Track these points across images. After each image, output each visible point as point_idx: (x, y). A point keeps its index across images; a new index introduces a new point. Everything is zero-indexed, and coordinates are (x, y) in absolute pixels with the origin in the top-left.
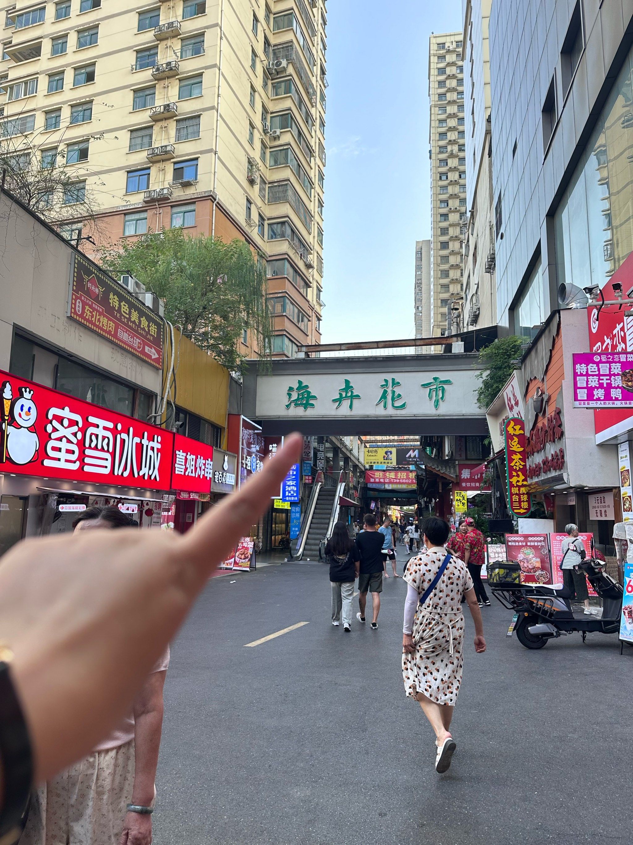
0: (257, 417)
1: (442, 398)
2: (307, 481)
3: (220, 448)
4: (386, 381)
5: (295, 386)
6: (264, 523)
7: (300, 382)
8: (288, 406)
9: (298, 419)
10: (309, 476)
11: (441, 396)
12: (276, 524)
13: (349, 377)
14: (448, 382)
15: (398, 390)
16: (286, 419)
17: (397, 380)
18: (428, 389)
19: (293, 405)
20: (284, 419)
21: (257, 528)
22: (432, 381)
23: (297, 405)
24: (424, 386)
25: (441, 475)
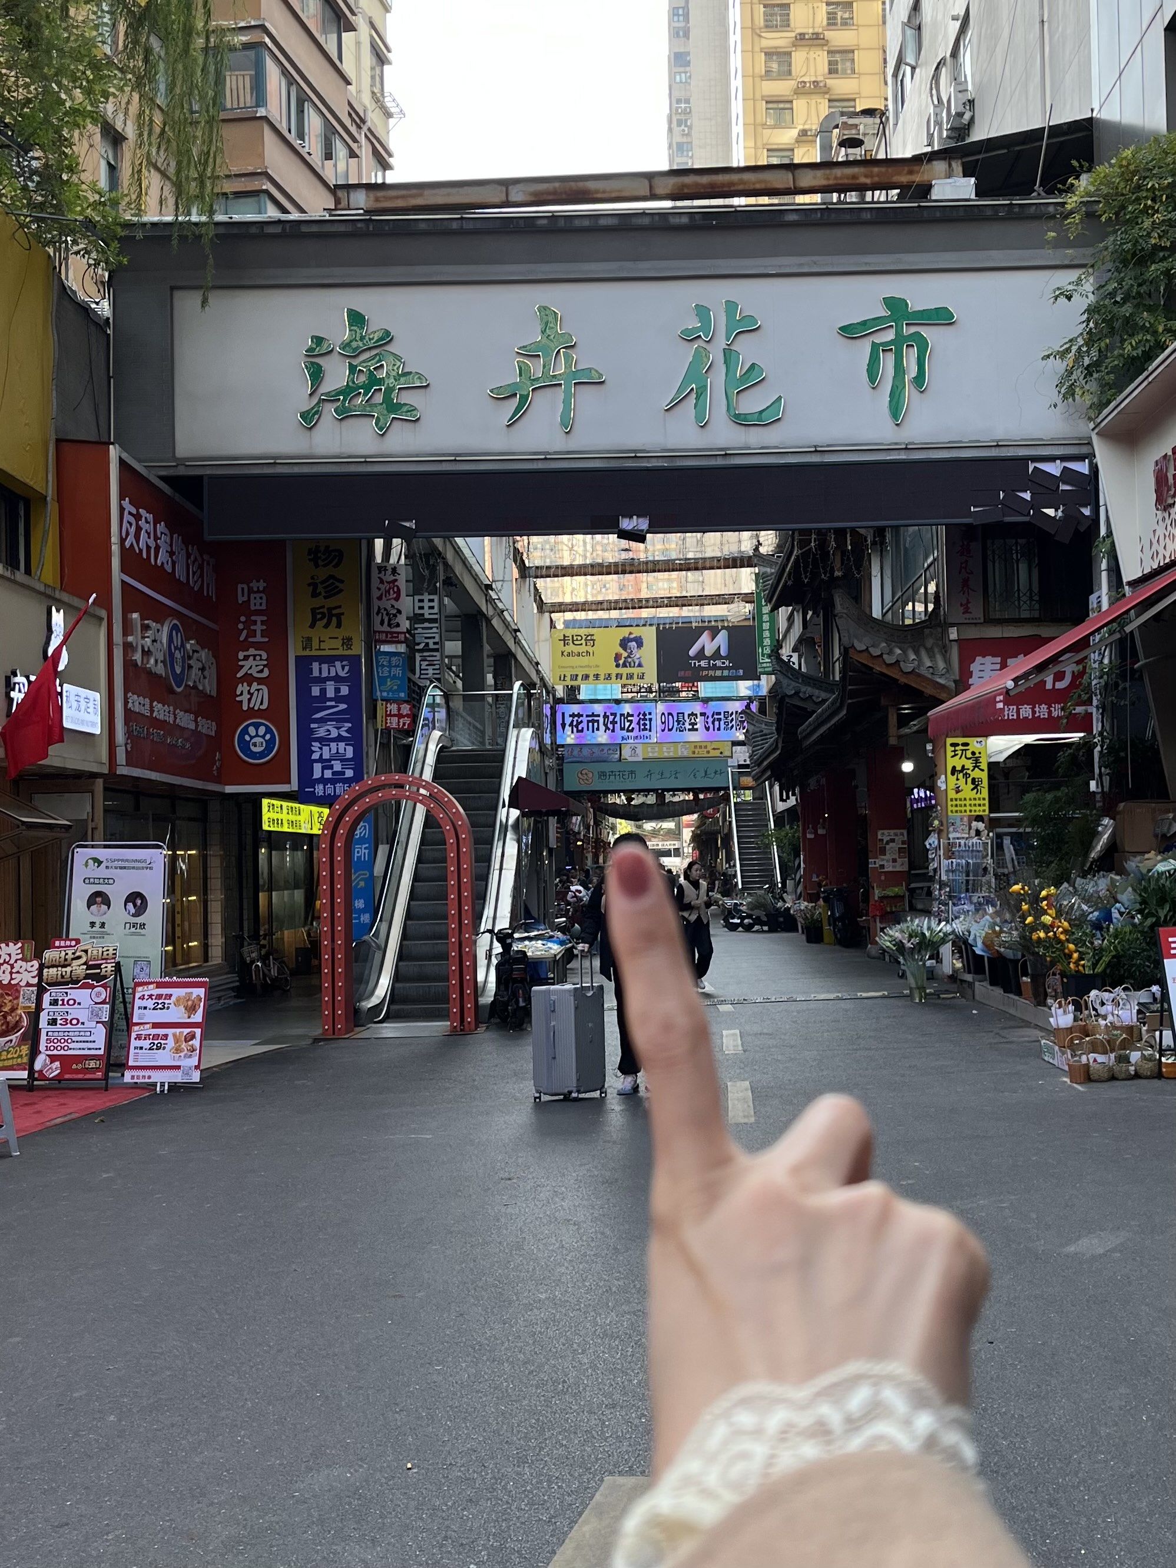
0: (182, 462)
1: (919, 380)
2: (393, 722)
3: (28, 571)
4: (702, 312)
5: (340, 333)
6: (227, 889)
7: (356, 319)
8: (310, 418)
9: (353, 469)
10: (399, 702)
11: (913, 371)
12: (270, 890)
13: (554, 296)
14: (942, 317)
15: (748, 350)
16: (306, 470)
17: (747, 308)
18: (864, 348)
19: (330, 410)
20: (296, 470)
21: (200, 908)
22: (883, 312)
23: (345, 415)
24: (850, 332)
25: (903, 680)
